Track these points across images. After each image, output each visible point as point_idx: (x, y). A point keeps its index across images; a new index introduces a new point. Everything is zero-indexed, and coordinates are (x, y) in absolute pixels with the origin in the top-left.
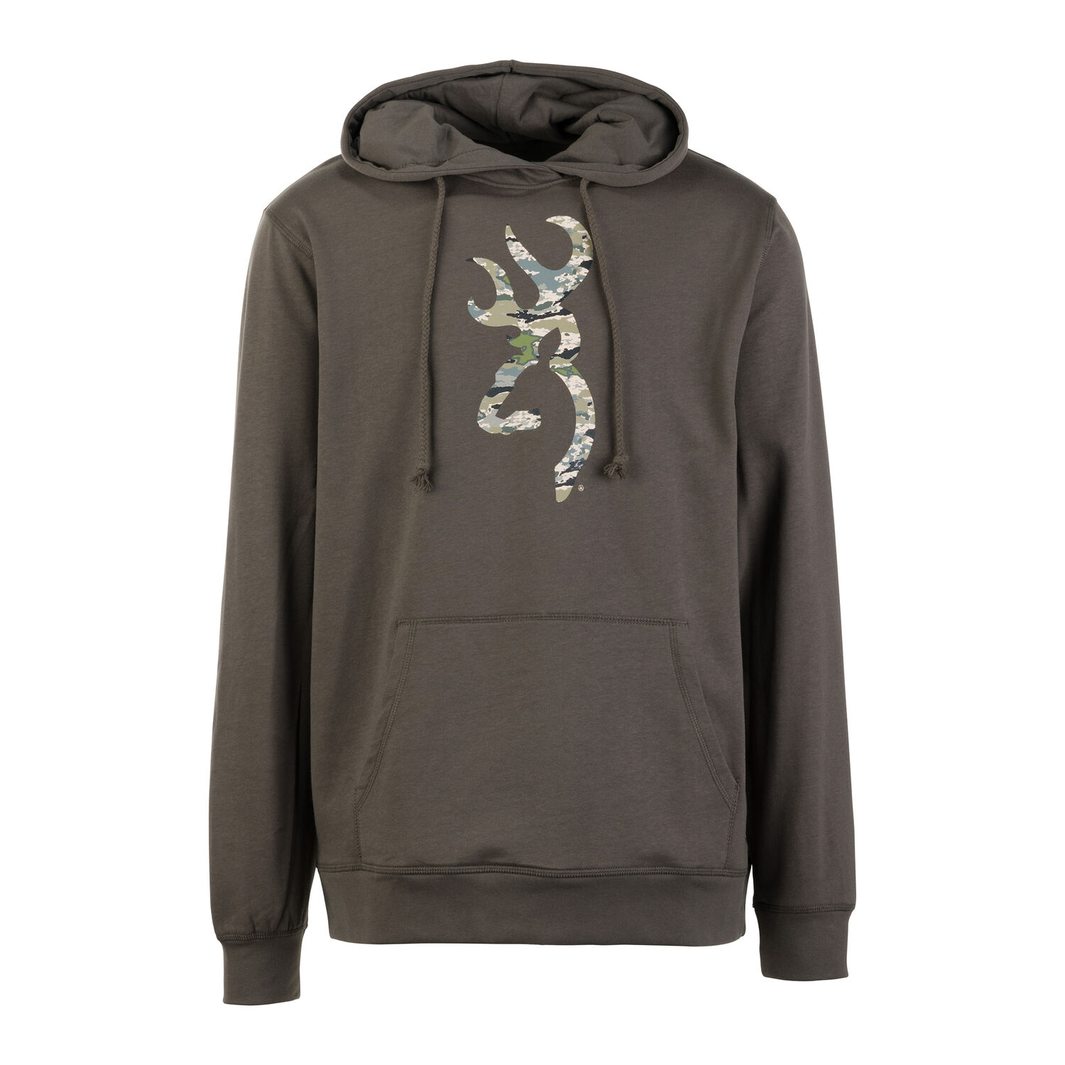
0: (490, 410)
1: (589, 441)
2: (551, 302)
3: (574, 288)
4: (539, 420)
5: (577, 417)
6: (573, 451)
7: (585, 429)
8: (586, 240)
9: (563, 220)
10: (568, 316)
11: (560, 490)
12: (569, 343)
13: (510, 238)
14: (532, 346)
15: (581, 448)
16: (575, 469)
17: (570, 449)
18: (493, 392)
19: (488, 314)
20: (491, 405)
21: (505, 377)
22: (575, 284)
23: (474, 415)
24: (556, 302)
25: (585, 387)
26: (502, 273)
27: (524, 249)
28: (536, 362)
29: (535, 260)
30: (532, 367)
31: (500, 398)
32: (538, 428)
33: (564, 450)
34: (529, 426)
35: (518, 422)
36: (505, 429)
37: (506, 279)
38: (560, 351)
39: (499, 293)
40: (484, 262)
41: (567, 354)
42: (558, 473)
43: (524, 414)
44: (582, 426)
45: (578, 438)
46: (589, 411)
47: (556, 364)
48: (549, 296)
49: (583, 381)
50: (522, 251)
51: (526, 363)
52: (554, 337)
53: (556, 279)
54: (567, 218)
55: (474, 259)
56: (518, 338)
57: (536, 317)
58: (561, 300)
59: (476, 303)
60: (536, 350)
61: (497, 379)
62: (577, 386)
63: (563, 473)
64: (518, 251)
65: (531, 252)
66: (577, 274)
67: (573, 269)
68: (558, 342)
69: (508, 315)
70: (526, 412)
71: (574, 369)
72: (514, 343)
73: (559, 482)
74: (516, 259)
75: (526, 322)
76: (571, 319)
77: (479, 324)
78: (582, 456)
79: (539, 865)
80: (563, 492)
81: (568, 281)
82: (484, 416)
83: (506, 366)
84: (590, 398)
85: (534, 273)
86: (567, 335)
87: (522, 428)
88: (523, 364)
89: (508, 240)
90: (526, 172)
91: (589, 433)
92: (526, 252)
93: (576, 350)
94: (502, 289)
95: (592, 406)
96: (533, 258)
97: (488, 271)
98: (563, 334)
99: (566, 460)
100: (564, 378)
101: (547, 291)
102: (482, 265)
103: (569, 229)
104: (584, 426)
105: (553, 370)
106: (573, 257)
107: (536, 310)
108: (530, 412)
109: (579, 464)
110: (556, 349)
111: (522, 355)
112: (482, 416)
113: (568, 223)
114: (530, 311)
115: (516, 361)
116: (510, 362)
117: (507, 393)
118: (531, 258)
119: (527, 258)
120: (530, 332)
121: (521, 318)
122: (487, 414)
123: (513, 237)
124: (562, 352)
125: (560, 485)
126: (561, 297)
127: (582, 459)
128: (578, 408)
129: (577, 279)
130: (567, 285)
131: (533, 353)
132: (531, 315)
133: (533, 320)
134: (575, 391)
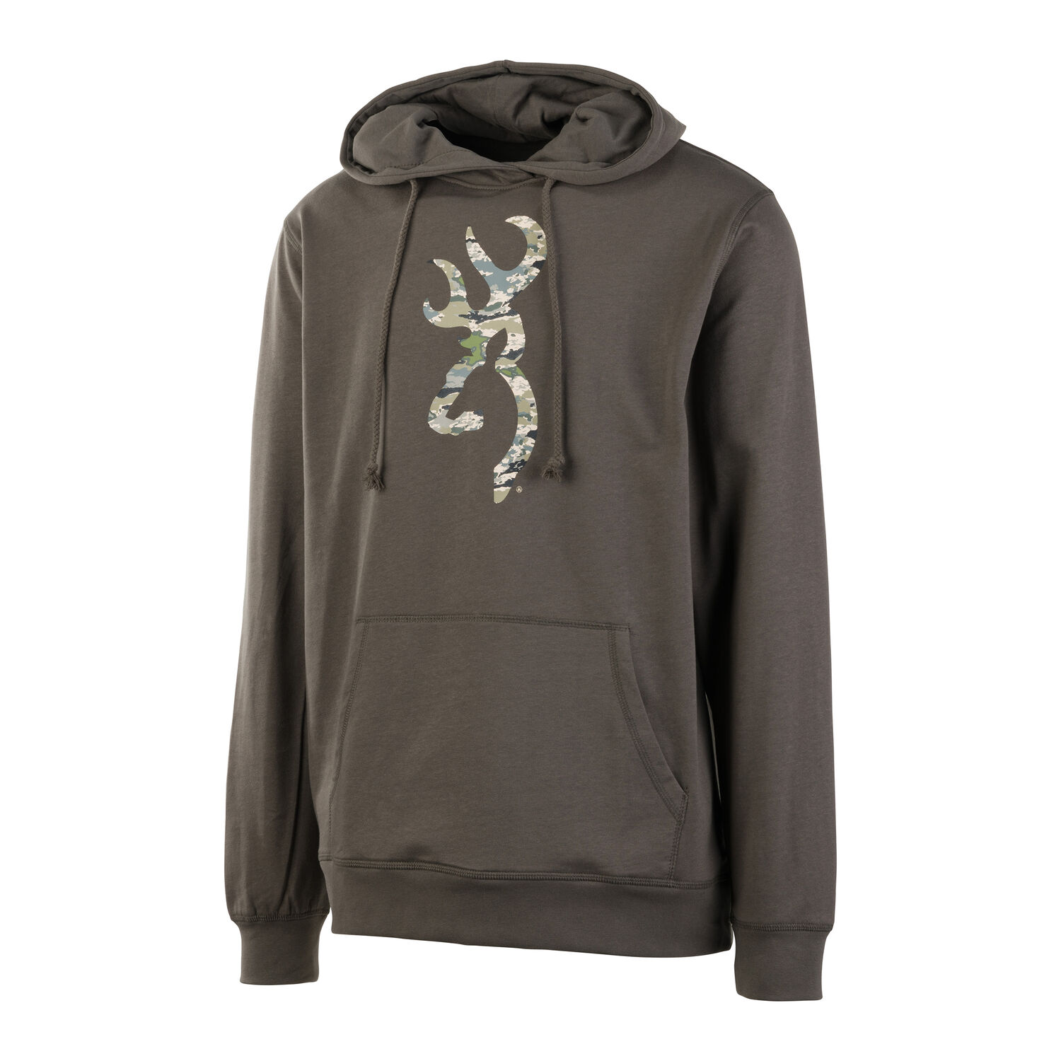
0: (440, 410)
1: (531, 442)
2: (501, 303)
3: (523, 289)
4: (481, 420)
5: (519, 418)
6: (514, 452)
7: (527, 430)
8: (541, 239)
9: (521, 220)
10: (515, 316)
11: (498, 491)
12: (515, 344)
13: (469, 240)
14: (481, 346)
15: (521, 449)
16: (514, 471)
17: (510, 450)
18: (443, 393)
19: (441, 315)
20: (441, 406)
21: (455, 379)
22: (525, 284)
23: (425, 415)
24: (506, 303)
25: (529, 388)
26: (458, 274)
27: (481, 249)
28: (483, 363)
29: (490, 260)
30: (479, 368)
31: (450, 399)
32: (481, 429)
33: (504, 451)
34: (473, 427)
35: (466, 423)
36: (454, 429)
37: (461, 280)
38: (506, 351)
39: (453, 294)
40: (441, 264)
41: (512, 355)
42: (497, 474)
43: (470, 415)
44: (524, 427)
45: (519, 439)
46: (531, 412)
47: (502, 364)
48: (500, 297)
49: (527, 382)
50: (479, 252)
51: (474, 364)
52: (501, 338)
53: (508, 279)
54: (525, 218)
55: (435, 261)
56: (469, 339)
57: (486, 318)
58: (510, 301)
59: (431, 305)
60: (484, 350)
61: (447, 380)
62: (520, 387)
63: (502, 474)
64: (476, 252)
65: (487, 253)
66: (528, 274)
67: (524, 269)
68: (505, 343)
69: (459, 316)
70: (472, 413)
71: (519, 370)
72: (465, 343)
73: (498, 484)
74: (473, 260)
75: (477, 323)
76: (518, 319)
77: (432, 325)
78: (523, 458)
79: (460, 865)
80: (501, 493)
81: (518, 281)
82: (435, 417)
83: (457, 367)
84: (533, 399)
85: (488, 274)
86: (513, 335)
87: (468, 429)
88: (472, 365)
89: (467, 241)
90: (496, 173)
91: (531, 434)
92: (483, 252)
93: (520, 351)
94: (457, 290)
95: (534, 407)
96: (489, 259)
97: (446, 272)
98: (509, 335)
99: (505, 461)
100: (508, 379)
101: (497, 292)
102: (440, 266)
103: (526, 229)
104: (524, 428)
105: (498, 371)
106: (526, 257)
107: (486, 311)
108: (475, 413)
109: (518, 466)
110: (502, 349)
111: (472, 355)
112: (432, 416)
113: (524, 222)
114: (481, 312)
115: (466, 361)
116: (460, 363)
117: (457, 393)
118: (487, 259)
119: (483, 259)
120: (480, 332)
121: (472, 319)
122: (437, 415)
123: (473, 238)
124: (508, 352)
125: (499, 486)
126: (510, 298)
127: (523, 460)
128: (521, 409)
129: (528, 280)
130: (517, 285)
131: (481, 354)
132: (481, 316)
133: (483, 321)
134: (517, 392)
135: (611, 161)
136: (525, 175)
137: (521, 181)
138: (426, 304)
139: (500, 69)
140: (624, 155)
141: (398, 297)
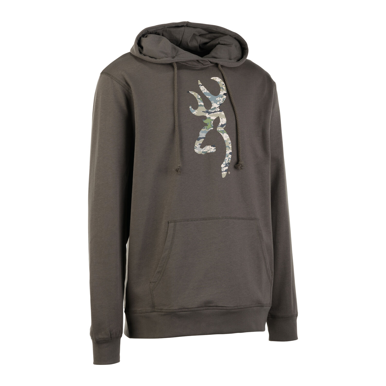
2: (216, 107)
3: (223, 102)
4: (215, 149)
5: (226, 148)
6: (226, 160)
8: (224, 86)
9: (216, 79)
10: (222, 112)
12: (223, 122)
13: (200, 85)
14: (211, 123)
15: (228, 159)
16: (227, 166)
18: (199, 139)
19: (196, 111)
20: (198, 144)
21: (203, 134)
24: (218, 107)
25: (228, 137)
26: (199, 97)
27: (205, 89)
28: (212, 128)
29: (209, 92)
30: (211, 130)
31: (201, 141)
32: (215, 152)
34: (212, 151)
35: (207, 150)
36: (203, 152)
37: (201, 99)
39: (199, 104)
41: (222, 126)
42: (222, 167)
43: (209, 147)
44: (228, 151)
45: (227, 155)
46: (230, 146)
47: (219, 129)
48: (215, 105)
49: (228, 135)
50: (204, 89)
51: (209, 129)
53: (217, 99)
54: (217, 78)
55: (190, 92)
56: (206, 120)
57: (211, 113)
58: (219, 107)
59: (192, 107)
60: (212, 124)
61: (200, 135)
62: (226, 137)
63: (224, 167)
65: (207, 90)
66: (223, 97)
67: (221, 96)
68: (219, 122)
69: (203, 112)
70: (210, 146)
71: (225, 131)
72: (205, 121)
73: (223, 171)
74: (203, 92)
75: (208, 114)
76: (223, 113)
77: (194, 115)
78: (229, 162)
80: (224, 174)
81: (220, 100)
82: (196, 148)
83: (203, 130)
84: (230, 141)
85: (209, 97)
86: (222, 119)
87: (209, 152)
90: (201, 61)
91: (230, 153)
93: (225, 124)
94: (200, 102)
95: (231, 144)
97: (195, 96)
98: (220, 119)
99: (224, 163)
100: (222, 134)
101: (214, 104)
102: (192, 94)
103: (219, 82)
104: (229, 151)
105: (218, 131)
106: (221, 91)
108: (212, 146)
110: (219, 124)
111: (208, 126)
112: (196, 147)
113: (218, 79)
114: (210, 111)
115: (206, 128)
116: (204, 128)
117: (203, 139)
118: (208, 92)
119: (206, 92)
120: (210, 118)
121: (207, 113)
122: (197, 147)
123: (201, 84)
124: (220, 125)
125: (223, 172)
126: (219, 106)
127: (229, 163)
128: (227, 145)
129: (223, 99)
130: (220, 101)
131: (211, 125)
132: (210, 112)
133: (210, 114)
134: (225, 139)
138: (190, 107)
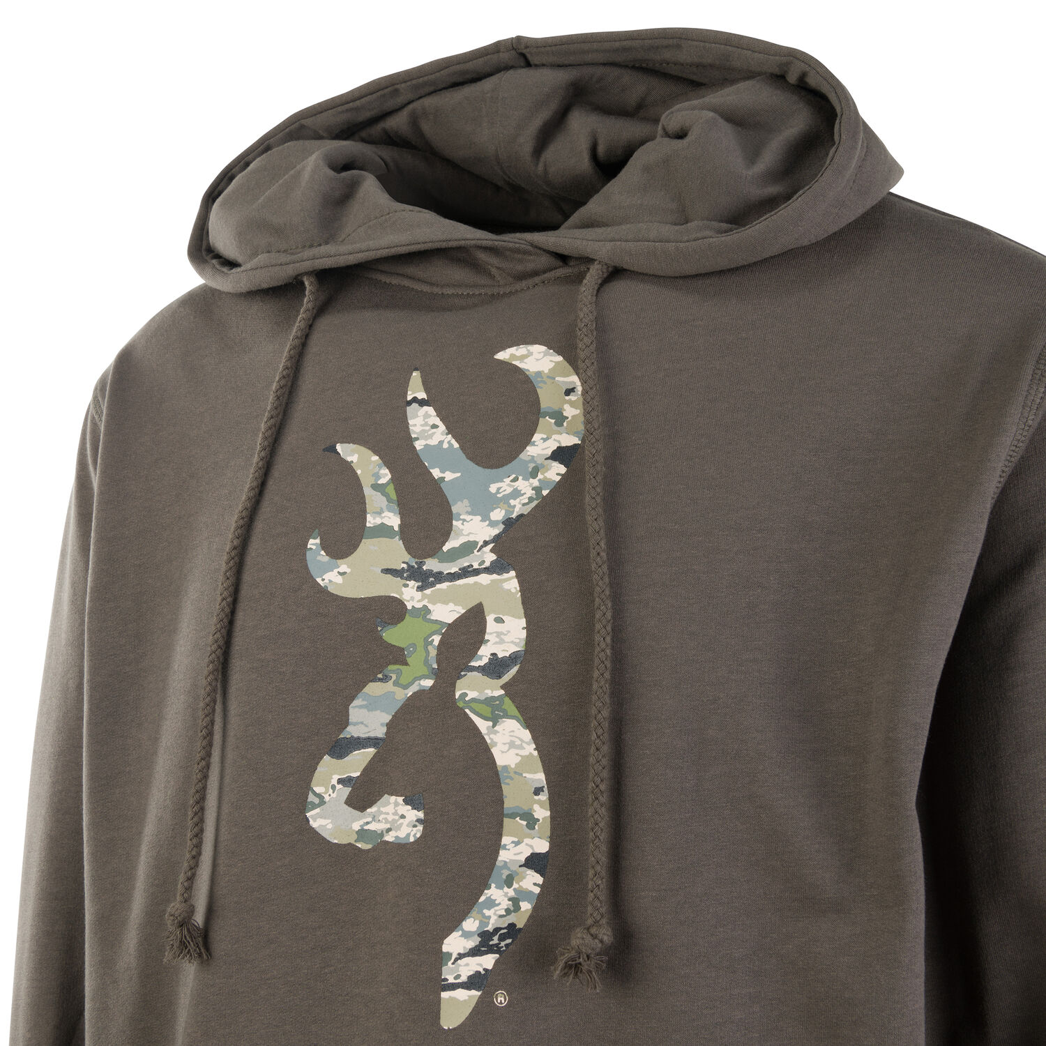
0: (333, 787)
1: (532, 881)
2: (476, 543)
3: (526, 510)
4: (419, 821)
5: (506, 821)
6: (491, 903)
7: (524, 852)
8: (572, 397)
9: (530, 354)
10: (505, 576)
11: (451, 998)
12: (502, 642)
13: (415, 400)
14: (428, 643)
15: (509, 898)
16: (491, 950)
17: (482, 899)
18: (342, 748)
19: (344, 568)
20: (335, 778)
21: (369, 716)
22: (531, 500)
23: (300, 797)
24: (486, 543)
25: (530, 749)
26: (385, 476)
27: (438, 421)
28: (428, 683)
29: (456, 445)
30: (420, 694)
31: (357, 763)
32: (417, 841)
33: (468, 901)
34: (403, 834)
35: (387, 821)
36: (362, 834)
37: (391, 490)
38: (481, 658)
39: (371, 521)
40: (352, 453)
41: (496, 667)
42: (449, 955)
43: (396, 804)
44: (517, 844)
45: (505, 873)
46: (536, 807)
47: (472, 689)
48: (473, 529)
49: (526, 735)
50: (434, 426)
51: (411, 683)
52: (472, 626)
53: (493, 488)
54: (538, 349)
55: (339, 447)
56: (399, 626)
57: (440, 577)
58: (496, 539)
59: (324, 546)
60: (433, 652)
61: (352, 718)
62: (512, 745)
63: (461, 956)
64: (427, 428)
65: (450, 430)
66: (540, 476)
67: (532, 465)
69: (386, 571)
70: (400, 799)
71: (509, 705)
72: (392, 635)
73: (451, 980)
74: (419, 445)
75: (420, 589)
76: (510, 582)
77: (323, 591)
78: (512, 919)
80: (457, 1005)
81: (516, 494)
82: (322, 802)
83: (373, 689)
84: (540, 777)
85: (449, 476)
86: (499, 620)
87: (389, 838)
88: (405, 687)
89: (409, 403)
90: (482, 256)
91: (534, 862)
92: (442, 427)
93: (513, 658)
94: (380, 513)
95: (544, 797)
96: (454, 442)
97: (359, 472)
98: (490, 619)
99: (470, 924)
100: (483, 725)
101: (468, 518)
102: (349, 459)
103: (539, 374)
104: (522, 844)
105: (461, 704)
106: (537, 437)
107: (441, 561)
108: (406, 802)
109: (502, 938)
110: (473, 653)
111: (407, 664)
112: (317, 801)
113: (535, 359)
114: (431, 565)
115: (394, 677)
116: (380, 680)
117: (371, 751)
118: (450, 442)
119: (441, 442)
120: (426, 610)
121: (409, 578)
122: (327, 798)
123: (422, 395)
124: (485, 661)
125: (453, 987)
126: (496, 531)
127: (512, 926)
128: (511, 800)
129: (537, 490)
130: (512, 502)
131: (426, 662)
132: (430, 573)
133: (433, 585)
134: (504, 757)
135: (739, 217)
136: (545, 260)
137: (535, 273)
138: (313, 543)
139: (505, 57)
140: (770, 204)
141: (259, 526)
